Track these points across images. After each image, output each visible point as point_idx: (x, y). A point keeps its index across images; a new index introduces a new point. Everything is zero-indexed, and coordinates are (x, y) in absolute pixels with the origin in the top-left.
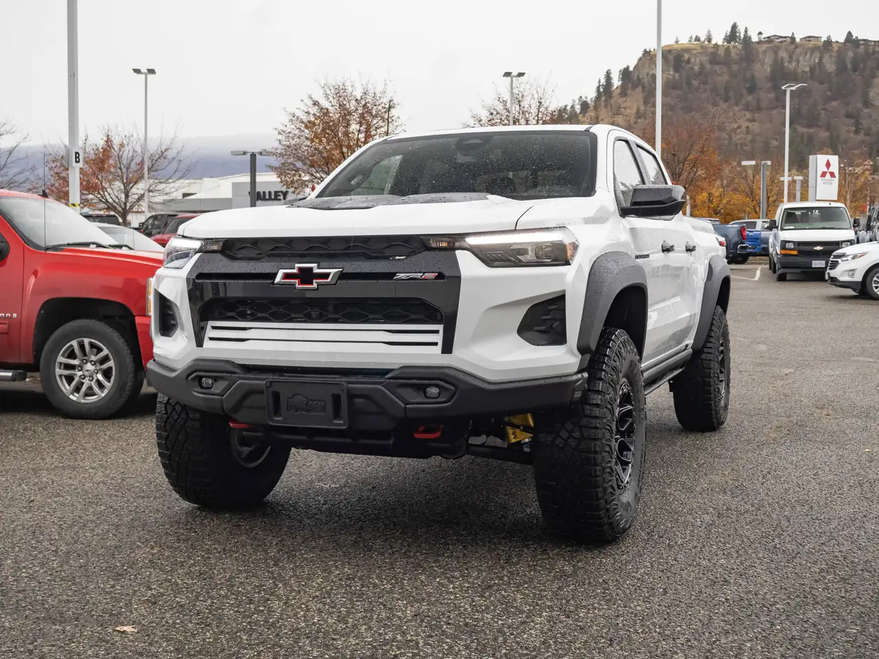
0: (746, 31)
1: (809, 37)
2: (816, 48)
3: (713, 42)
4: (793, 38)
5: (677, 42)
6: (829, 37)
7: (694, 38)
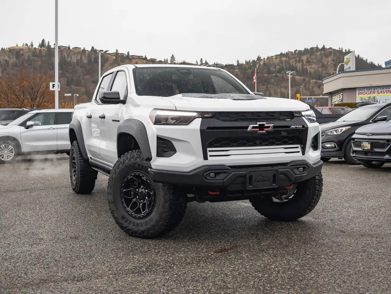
0: (49, 43)
1: (76, 47)
2: (79, 52)
3: (34, 47)
4: (69, 48)
5: (17, 46)
6: (84, 48)
7: (25, 44)
